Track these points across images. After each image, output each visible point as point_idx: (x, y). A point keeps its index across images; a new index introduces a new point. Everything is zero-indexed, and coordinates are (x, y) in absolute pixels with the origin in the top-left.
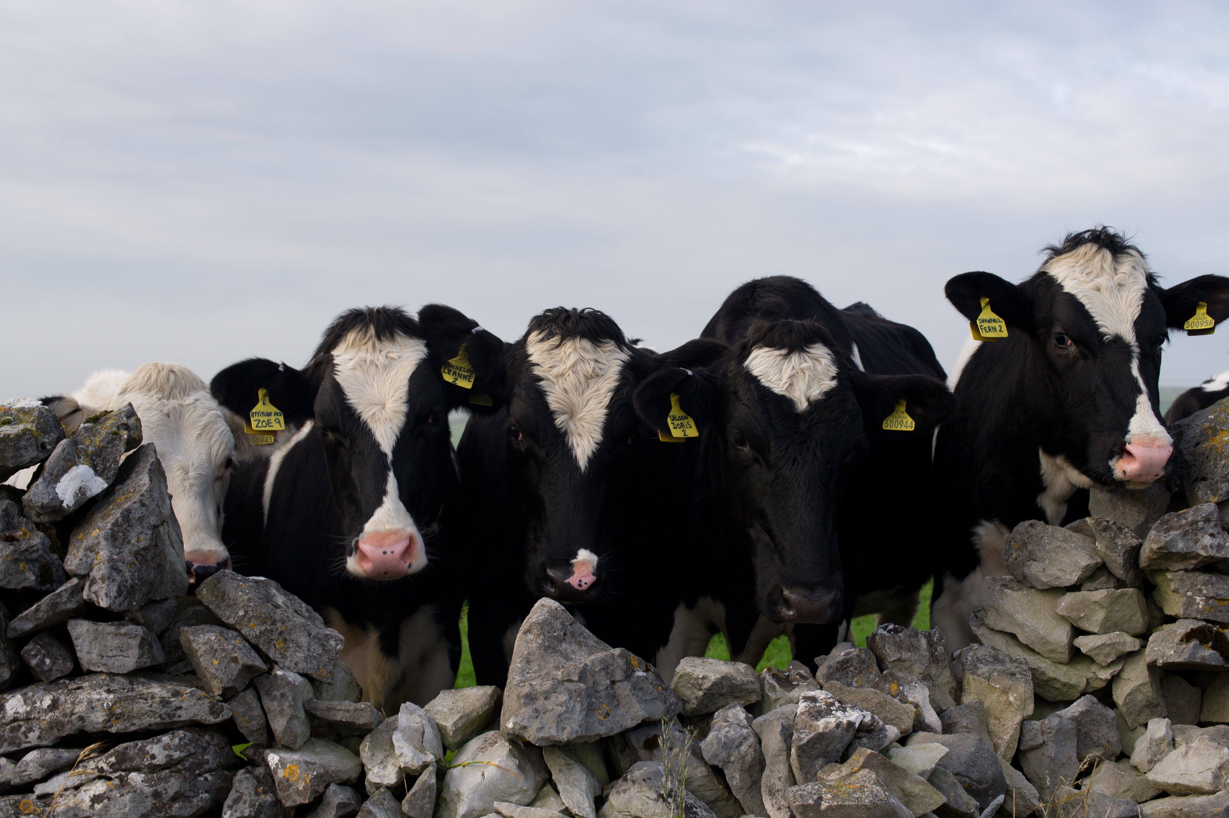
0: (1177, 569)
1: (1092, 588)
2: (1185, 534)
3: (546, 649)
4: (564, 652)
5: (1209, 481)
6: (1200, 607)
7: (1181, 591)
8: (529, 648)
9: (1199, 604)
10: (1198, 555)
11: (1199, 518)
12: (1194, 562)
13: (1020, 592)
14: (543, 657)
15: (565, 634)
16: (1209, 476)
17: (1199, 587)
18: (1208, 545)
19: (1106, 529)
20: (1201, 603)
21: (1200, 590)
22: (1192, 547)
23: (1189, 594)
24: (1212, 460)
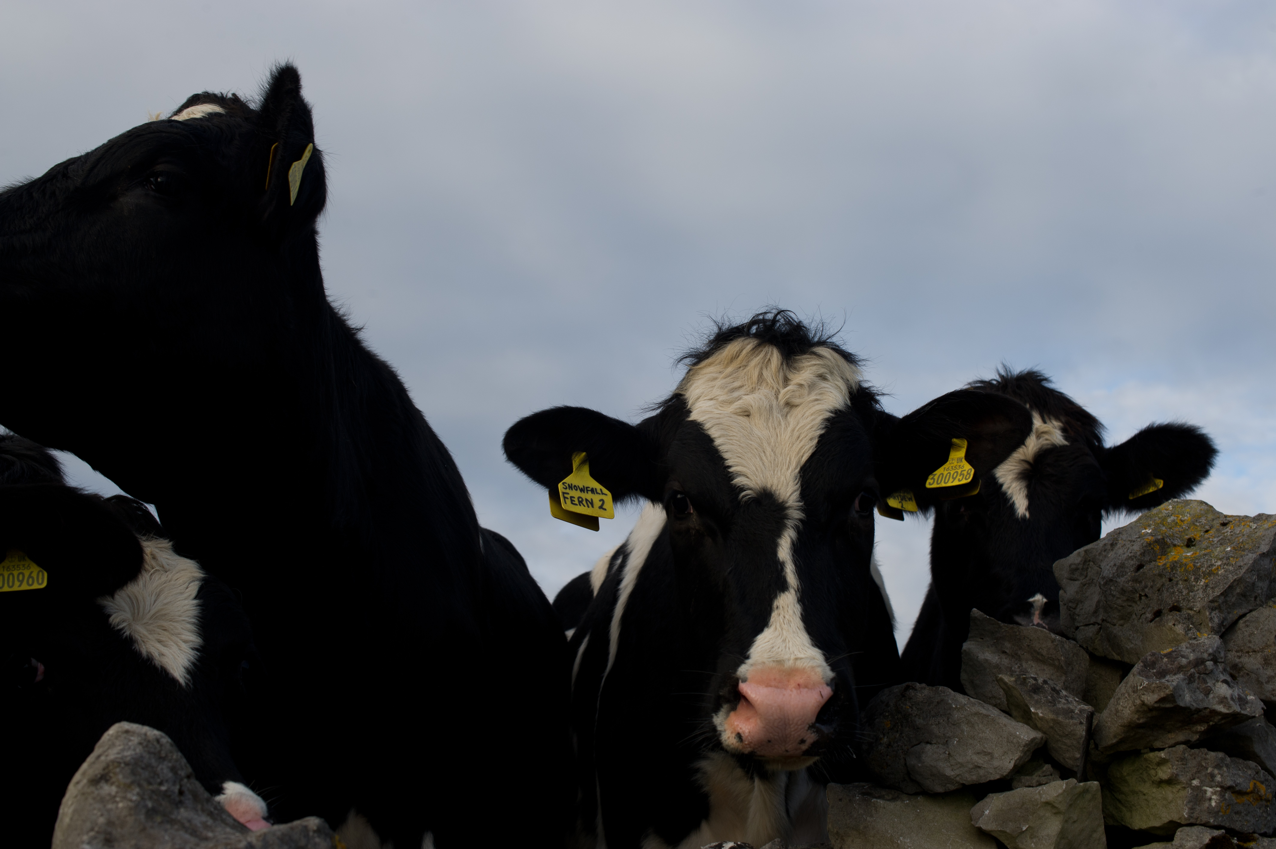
0: (1172, 742)
1: (1034, 782)
2: (1190, 679)
3: (151, 813)
4: (187, 825)
5: (1185, 612)
6: (1213, 804)
7: (1183, 779)
8: (109, 811)
9: (1210, 799)
10: (1214, 712)
11: (1205, 656)
12: (1201, 728)
13: (899, 803)
14: (144, 829)
15: (181, 793)
16: (1183, 604)
17: (1210, 770)
18: (1228, 696)
19: (1036, 689)
20: (1214, 797)
21: (1212, 776)
22: (1202, 701)
23: (1195, 782)
24: (1180, 582)
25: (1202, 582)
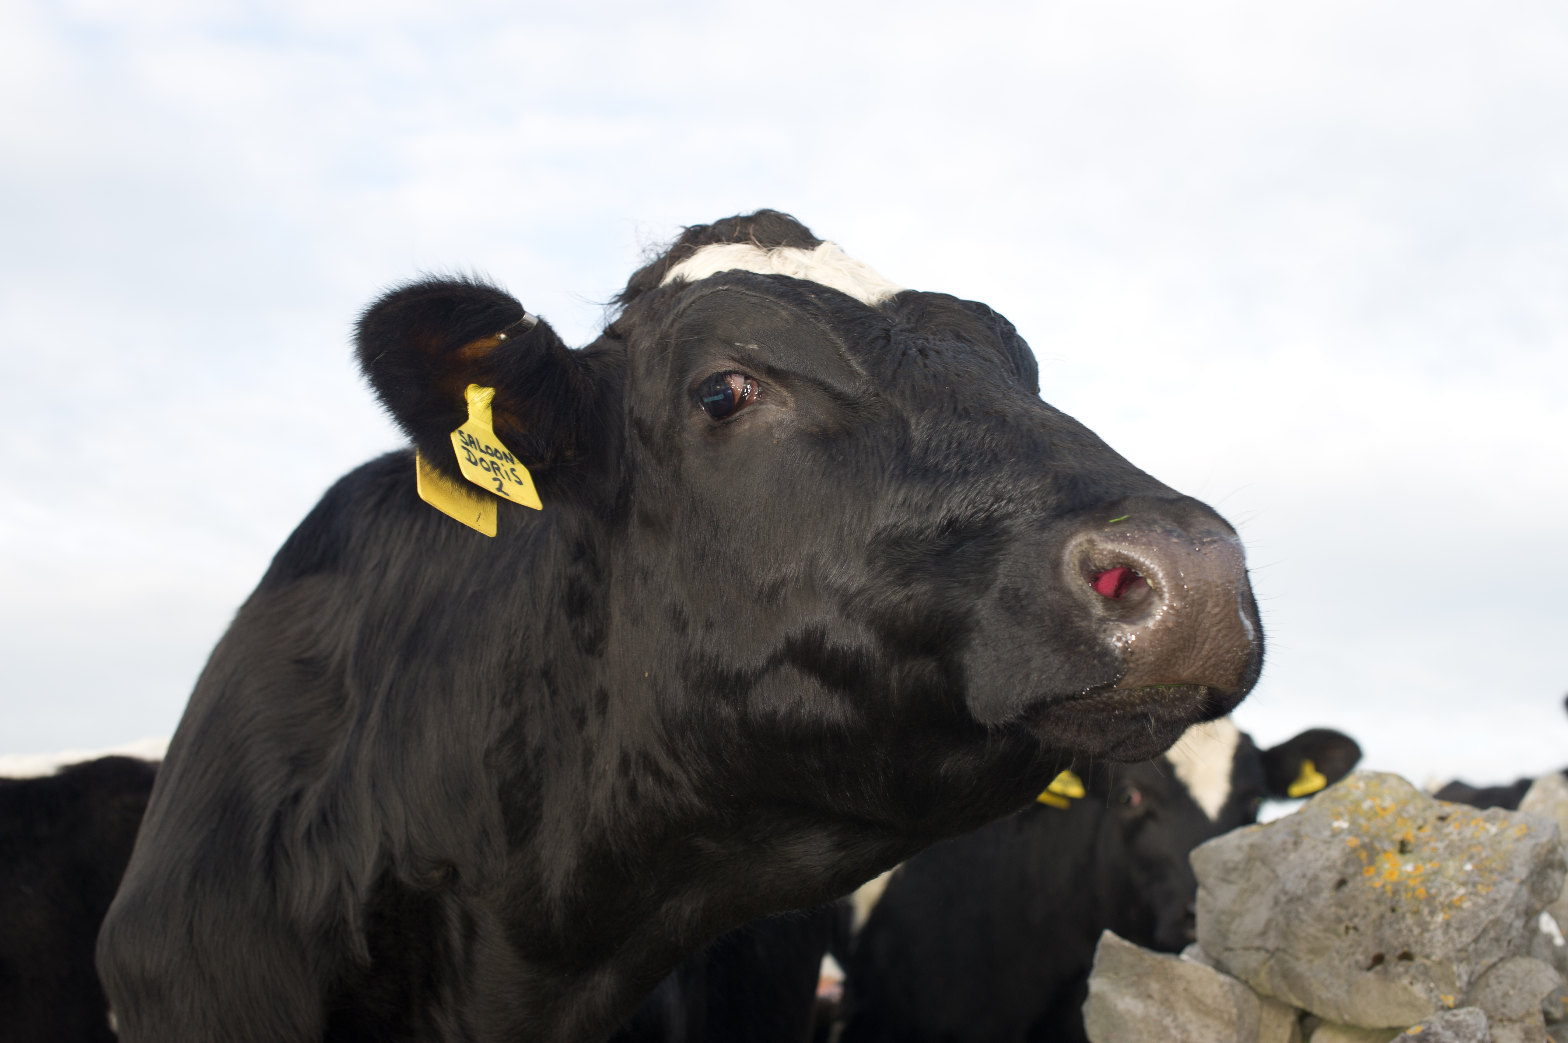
24: (1408, 915)
25: (1440, 918)
